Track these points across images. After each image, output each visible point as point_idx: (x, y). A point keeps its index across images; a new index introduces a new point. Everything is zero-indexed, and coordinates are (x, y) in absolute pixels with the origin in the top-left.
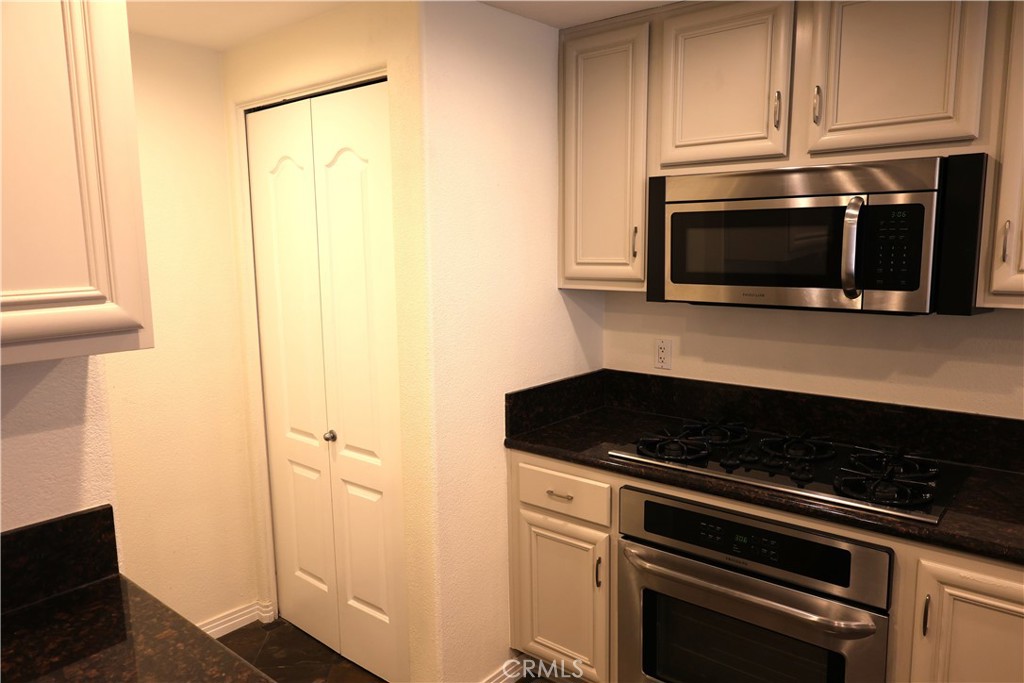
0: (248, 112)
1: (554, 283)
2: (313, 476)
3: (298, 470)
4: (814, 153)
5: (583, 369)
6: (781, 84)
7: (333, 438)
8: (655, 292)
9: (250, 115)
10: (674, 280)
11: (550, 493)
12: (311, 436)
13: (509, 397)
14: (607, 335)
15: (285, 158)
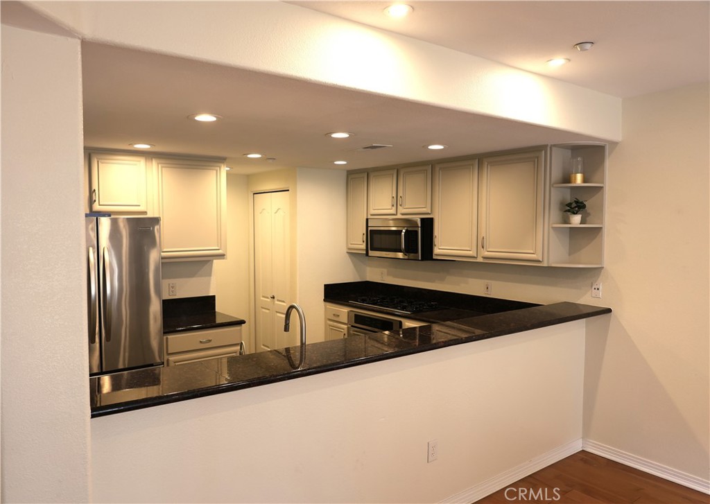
0: (254, 194)
1: (345, 250)
2: (268, 311)
3: (264, 310)
4: (403, 214)
5: (358, 280)
6: (394, 195)
7: (273, 298)
8: (367, 254)
9: (255, 195)
10: (371, 250)
11: (334, 315)
12: (268, 298)
13: (325, 285)
14: (368, 269)
15: (264, 209)
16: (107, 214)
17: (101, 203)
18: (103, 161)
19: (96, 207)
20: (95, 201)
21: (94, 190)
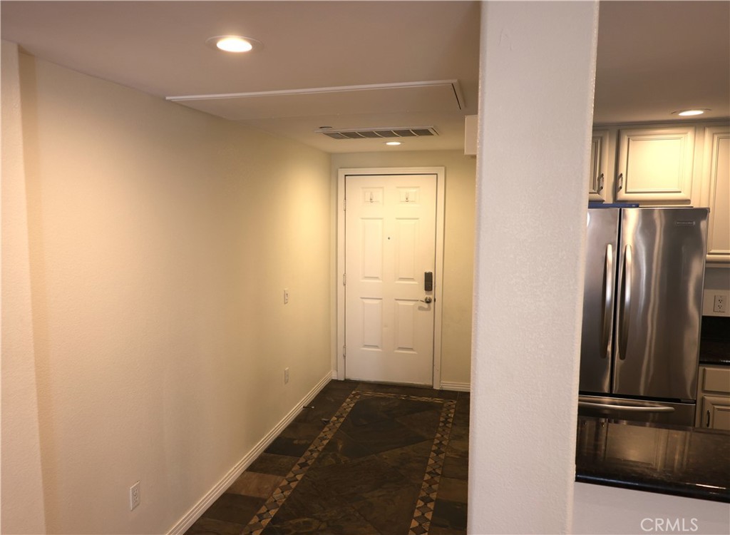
16: (635, 204)
17: (628, 191)
18: (635, 138)
19: (622, 195)
20: (621, 188)
21: (621, 175)
